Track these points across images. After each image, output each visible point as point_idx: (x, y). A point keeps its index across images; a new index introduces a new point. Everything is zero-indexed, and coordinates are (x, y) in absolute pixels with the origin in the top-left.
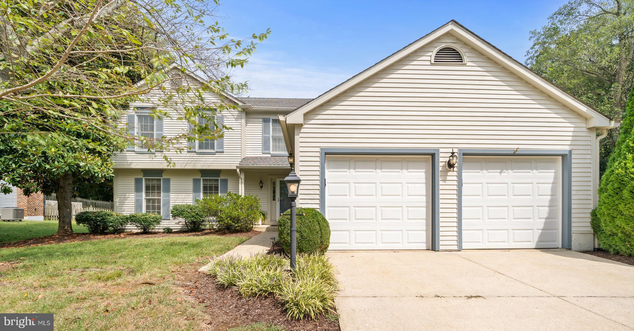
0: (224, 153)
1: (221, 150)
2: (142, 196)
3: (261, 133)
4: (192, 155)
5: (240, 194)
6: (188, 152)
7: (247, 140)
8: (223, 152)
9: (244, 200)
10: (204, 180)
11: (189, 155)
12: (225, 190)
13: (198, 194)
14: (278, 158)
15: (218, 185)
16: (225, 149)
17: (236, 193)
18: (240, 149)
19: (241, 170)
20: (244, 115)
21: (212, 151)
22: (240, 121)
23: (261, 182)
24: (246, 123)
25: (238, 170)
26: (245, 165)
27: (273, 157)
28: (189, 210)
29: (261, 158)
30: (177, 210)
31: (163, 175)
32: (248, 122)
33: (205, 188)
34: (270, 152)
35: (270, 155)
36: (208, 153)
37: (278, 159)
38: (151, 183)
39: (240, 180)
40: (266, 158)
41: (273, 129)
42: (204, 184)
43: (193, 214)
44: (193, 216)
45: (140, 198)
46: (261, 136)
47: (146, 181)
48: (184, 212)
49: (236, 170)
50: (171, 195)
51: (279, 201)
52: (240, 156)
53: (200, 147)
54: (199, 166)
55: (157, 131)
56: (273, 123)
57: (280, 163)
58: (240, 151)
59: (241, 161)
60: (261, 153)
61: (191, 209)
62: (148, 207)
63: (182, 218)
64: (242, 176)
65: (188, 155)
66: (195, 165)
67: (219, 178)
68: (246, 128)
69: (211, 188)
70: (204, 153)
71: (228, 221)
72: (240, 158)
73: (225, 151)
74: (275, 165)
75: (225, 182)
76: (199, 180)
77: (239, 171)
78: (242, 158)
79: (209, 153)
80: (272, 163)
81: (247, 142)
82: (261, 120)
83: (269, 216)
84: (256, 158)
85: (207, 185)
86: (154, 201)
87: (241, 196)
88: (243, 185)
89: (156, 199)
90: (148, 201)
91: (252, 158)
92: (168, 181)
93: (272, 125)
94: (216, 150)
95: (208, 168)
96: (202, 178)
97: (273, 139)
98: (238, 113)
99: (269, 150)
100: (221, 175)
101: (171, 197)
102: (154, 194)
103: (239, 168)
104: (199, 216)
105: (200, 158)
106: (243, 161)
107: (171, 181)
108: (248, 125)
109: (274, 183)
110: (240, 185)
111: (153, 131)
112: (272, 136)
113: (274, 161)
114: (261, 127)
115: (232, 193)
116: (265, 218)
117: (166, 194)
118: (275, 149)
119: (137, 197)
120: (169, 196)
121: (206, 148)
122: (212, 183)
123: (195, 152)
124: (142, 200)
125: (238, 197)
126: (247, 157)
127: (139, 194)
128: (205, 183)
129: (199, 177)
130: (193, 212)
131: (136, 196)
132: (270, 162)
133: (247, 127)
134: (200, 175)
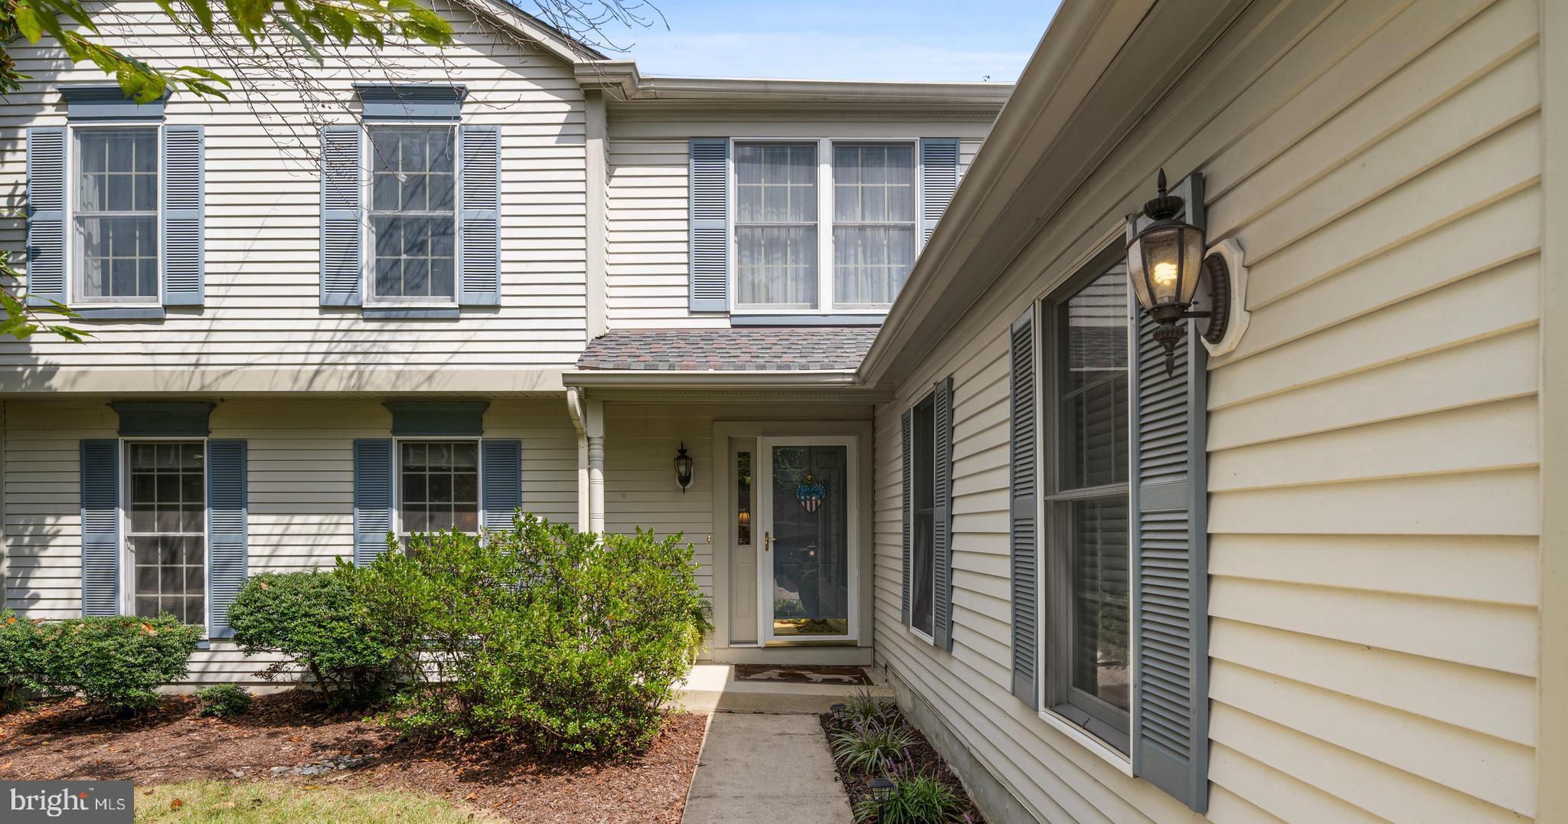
0: (503, 313)
1: (486, 299)
2: (113, 528)
3: (684, 214)
4: (344, 325)
5: (583, 528)
6: (325, 308)
7: (613, 248)
8: (496, 308)
9: (611, 562)
10: (406, 447)
11: (332, 325)
12: (508, 498)
13: (381, 513)
14: (769, 336)
15: (475, 469)
16: (504, 290)
17: (561, 519)
18: (581, 290)
19: (588, 395)
20: (597, 117)
21: (443, 302)
22: (580, 152)
23: (683, 455)
24: (611, 166)
25: (573, 396)
26: (609, 369)
27: (745, 331)
28: (322, 611)
29: (683, 334)
30: (259, 609)
31: (211, 425)
32: (616, 160)
33: (413, 488)
34: (727, 304)
35: (725, 323)
36: (422, 314)
37: (773, 340)
38: (155, 465)
39: (583, 445)
40: (709, 335)
41: (740, 191)
42: (406, 469)
43: (342, 629)
44: (340, 642)
45: (109, 538)
46: (684, 225)
47: (134, 457)
48: (293, 619)
49: (561, 398)
50: (251, 519)
51: (771, 546)
52: (581, 324)
53: (385, 283)
54: (381, 380)
55: (171, 205)
56: (740, 161)
57: (786, 358)
58: (581, 301)
59: (590, 351)
60: (685, 313)
61: (331, 605)
62: (144, 580)
63: (286, 652)
64: (595, 429)
65: (325, 325)
66: (361, 373)
67: (480, 439)
68: (607, 188)
69: (440, 486)
70: (402, 314)
71: (520, 708)
72: (581, 335)
73: (504, 302)
74: (763, 367)
75: (508, 455)
76: (383, 447)
77: (580, 399)
78: (592, 336)
79: (430, 314)
80: (747, 357)
81: (613, 259)
82: (683, 148)
83: (719, 620)
84: (661, 336)
85: (423, 469)
86: (171, 547)
87: (591, 540)
88: (598, 474)
89: (181, 538)
90: (144, 548)
91: (644, 338)
92: (233, 454)
93: (737, 171)
94: (461, 296)
95: (424, 388)
96: (395, 439)
97: (739, 243)
98: (567, 107)
99: (723, 295)
100: (487, 420)
101: (251, 530)
102: (172, 514)
103: (576, 385)
104: (373, 639)
105: (386, 336)
106: (599, 348)
107: (251, 456)
108: (619, 171)
109: (744, 463)
110: (583, 474)
111: (153, 206)
112: (736, 228)
113: (754, 349)
114: (684, 181)
115: (545, 524)
116: (701, 631)
117: (230, 515)
118: (751, 291)
119: (89, 531)
120: (240, 527)
121: (415, 289)
122: (443, 464)
123: (359, 308)
124: (115, 545)
125: (579, 545)
126: (615, 332)
127: (101, 514)
128: (413, 462)
129: (384, 434)
130: (339, 619)
131: (89, 527)
132: (734, 353)
133: (614, 182)
134: (389, 420)
